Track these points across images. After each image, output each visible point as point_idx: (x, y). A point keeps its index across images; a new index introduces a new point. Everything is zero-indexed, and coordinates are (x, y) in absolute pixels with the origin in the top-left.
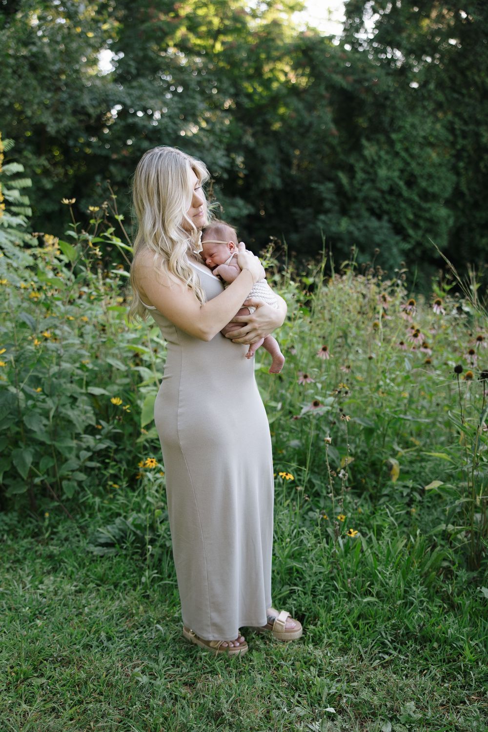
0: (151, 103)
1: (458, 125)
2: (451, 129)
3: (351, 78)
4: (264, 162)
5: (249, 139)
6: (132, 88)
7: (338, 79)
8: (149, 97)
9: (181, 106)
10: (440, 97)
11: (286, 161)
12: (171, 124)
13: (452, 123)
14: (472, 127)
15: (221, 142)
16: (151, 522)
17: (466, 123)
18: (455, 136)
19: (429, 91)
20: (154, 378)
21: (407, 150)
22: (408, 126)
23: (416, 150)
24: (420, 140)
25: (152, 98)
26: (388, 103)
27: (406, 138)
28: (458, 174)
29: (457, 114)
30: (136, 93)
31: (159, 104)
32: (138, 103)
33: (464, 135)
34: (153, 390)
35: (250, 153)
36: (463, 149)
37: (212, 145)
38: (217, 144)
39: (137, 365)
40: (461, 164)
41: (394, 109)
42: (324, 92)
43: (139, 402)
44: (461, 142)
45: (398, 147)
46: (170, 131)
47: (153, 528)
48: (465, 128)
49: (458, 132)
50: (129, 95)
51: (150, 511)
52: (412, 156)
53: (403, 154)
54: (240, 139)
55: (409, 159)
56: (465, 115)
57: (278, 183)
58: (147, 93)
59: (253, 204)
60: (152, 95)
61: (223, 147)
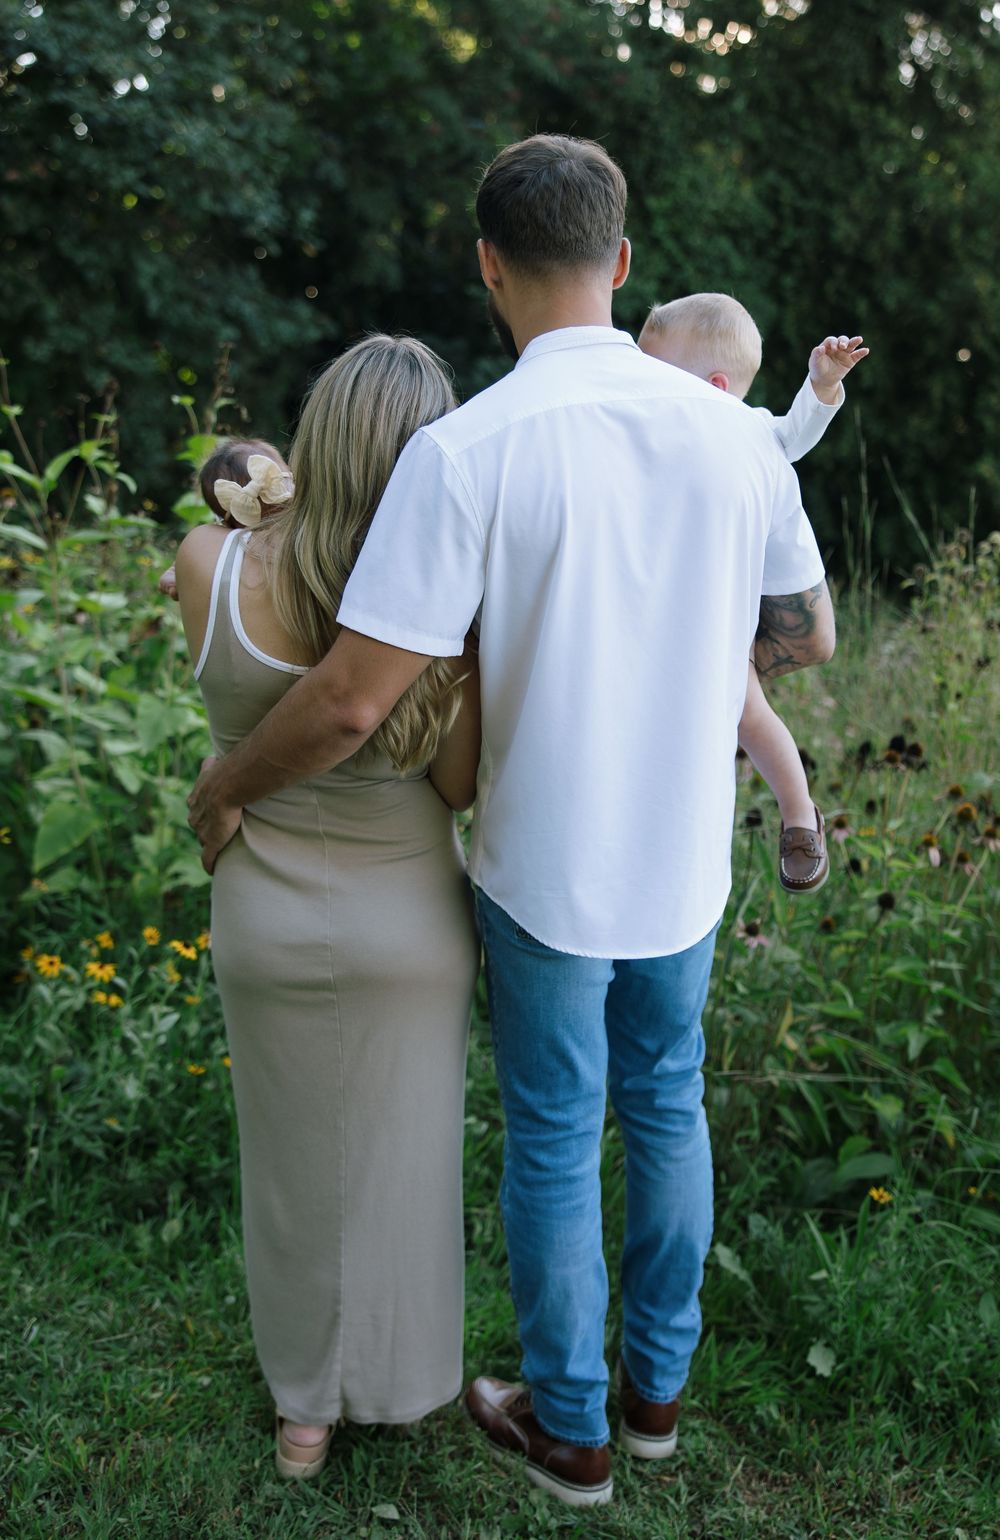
0: (108, 62)
1: (788, 194)
2: (772, 201)
3: (569, 64)
4: (364, 224)
5: (334, 172)
6: (66, 18)
7: (540, 61)
8: (103, 45)
9: (178, 75)
10: (756, 130)
11: (416, 226)
12: (152, 115)
13: (775, 190)
14: (813, 204)
15: (267, 170)
16: (40, 1092)
17: (804, 193)
18: (780, 218)
19: (733, 115)
20: (68, 761)
21: (677, 235)
22: (682, 183)
23: (696, 240)
24: (707, 218)
25: (111, 50)
26: (645, 129)
27: (677, 210)
28: (780, 300)
29: (788, 173)
30: (74, 32)
31: (128, 65)
32: (76, 58)
33: (799, 217)
34: (65, 789)
35: (334, 202)
36: (795, 248)
37: (247, 176)
38: (258, 174)
39: (34, 725)
40: (788, 281)
41: (657, 143)
42: (509, 87)
43: (32, 809)
44: (791, 233)
45: (660, 227)
46: (150, 132)
47: (44, 1103)
48: (800, 203)
49: (787, 211)
50: (58, 35)
51: (40, 1065)
52: (688, 251)
53: (669, 244)
54: (313, 166)
55: (680, 257)
56: (804, 177)
57: (394, 275)
58: (100, 36)
59: (335, 316)
60: (113, 42)
61: (272, 181)
